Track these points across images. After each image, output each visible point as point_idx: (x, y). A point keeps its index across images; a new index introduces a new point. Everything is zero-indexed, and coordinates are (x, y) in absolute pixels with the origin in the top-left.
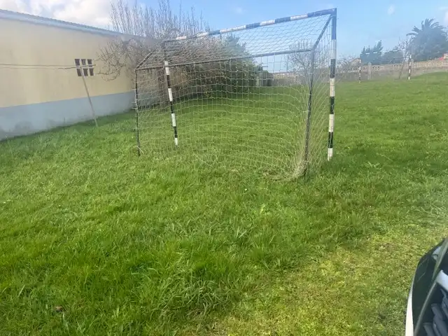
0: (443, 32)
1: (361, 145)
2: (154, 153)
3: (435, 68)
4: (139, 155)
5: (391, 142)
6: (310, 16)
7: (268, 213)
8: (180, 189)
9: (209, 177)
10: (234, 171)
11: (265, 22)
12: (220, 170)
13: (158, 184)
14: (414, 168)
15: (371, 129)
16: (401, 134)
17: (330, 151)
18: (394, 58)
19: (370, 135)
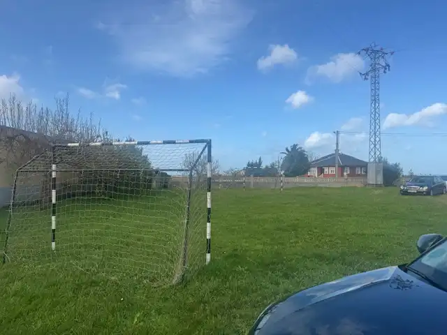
0: (305, 155)
1: (237, 250)
2: (24, 259)
3: (300, 183)
4: (4, 262)
5: (259, 247)
6: (191, 142)
7: (142, 324)
8: (48, 302)
9: (84, 286)
10: (113, 278)
11: (154, 142)
12: (98, 277)
13: (22, 297)
14: (273, 271)
15: (247, 235)
16: (269, 239)
17: (208, 256)
18: (271, 172)
19: (244, 240)
